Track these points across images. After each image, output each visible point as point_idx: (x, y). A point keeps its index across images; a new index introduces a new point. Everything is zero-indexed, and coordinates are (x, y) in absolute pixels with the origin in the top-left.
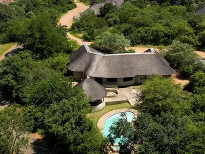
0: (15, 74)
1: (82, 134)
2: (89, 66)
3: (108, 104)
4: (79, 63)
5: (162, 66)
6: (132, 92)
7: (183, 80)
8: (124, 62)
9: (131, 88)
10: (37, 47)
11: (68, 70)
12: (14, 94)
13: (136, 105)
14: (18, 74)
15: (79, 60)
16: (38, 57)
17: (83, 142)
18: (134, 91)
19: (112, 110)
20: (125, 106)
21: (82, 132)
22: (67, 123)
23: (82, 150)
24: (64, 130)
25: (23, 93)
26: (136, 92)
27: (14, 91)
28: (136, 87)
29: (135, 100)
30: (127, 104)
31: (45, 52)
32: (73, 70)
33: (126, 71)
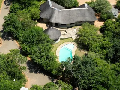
0: (14, 25)
1: (50, 62)
2: (51, 16)
3: (61, 39)
4: (46, 14)
5: (90, 16)
6: (74, 31)
7: (101, 22)
8: (70, 14)
9: (74, 28)
10: (22, 2)
11: (40, 17)
12: (14, 35)
13: (75, 39)
14: (15, 25)
15: (46, 12)
16: (23, 7)
17: (50, 66)
18: (75, 30)
19: (63, 43)
20: (70, 40)
21: (49, 61)
22: (42, 58)
23: (50, 69)
24: (41, 61)
25: (19, 35)
26: (76, 31)
27: (14, 34)
28: (76, 27)
29: (75, 36)
30: (71, 38)
31: (27, 4)
32: (43, 18)
33: (71, 19)
